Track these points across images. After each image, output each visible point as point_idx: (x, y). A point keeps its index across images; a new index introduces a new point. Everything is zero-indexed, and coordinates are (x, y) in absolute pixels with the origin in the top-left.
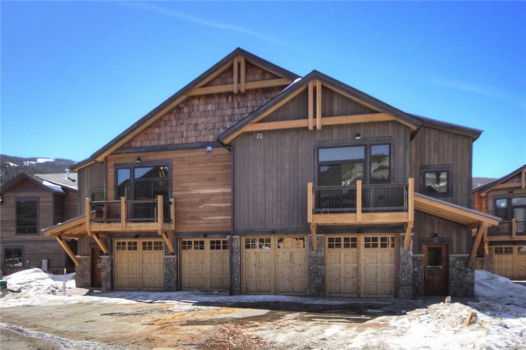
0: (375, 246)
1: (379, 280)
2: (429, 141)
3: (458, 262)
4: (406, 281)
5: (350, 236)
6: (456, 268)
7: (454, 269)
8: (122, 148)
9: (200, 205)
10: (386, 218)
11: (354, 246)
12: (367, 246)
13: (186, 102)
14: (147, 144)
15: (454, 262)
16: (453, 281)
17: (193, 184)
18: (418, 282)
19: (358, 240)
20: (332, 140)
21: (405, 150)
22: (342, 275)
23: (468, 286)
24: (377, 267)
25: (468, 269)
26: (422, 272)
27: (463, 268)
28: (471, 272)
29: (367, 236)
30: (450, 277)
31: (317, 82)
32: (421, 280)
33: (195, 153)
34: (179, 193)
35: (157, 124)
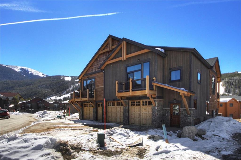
0: (146, 105)
1: (147, 119)
2: (173, 57)
3: (184, 112)
4: (154, 119)
5: (138, 101)
6: (183, 115)
7: (182, 115)
8: (85, 74)
9: (102, 91)
10: (140, 93)
11: (139, 105)
12: (143, 105)
13: (98, 57)
14: (90, 72)
15: (182, 112)
16: (182, 121)
17: (100, 84)
18: (167, 120)
19: (140, 102)
20: (131, 63)
21: (155, 63)
22: (135, 116)
23: (188, 123)
24: (147, 113)
25: (188, 115)
26: (169, 116)
27: (186, 115)
28: (190, 117)
29: (143, 101)
30: (181, 119)
31: (125, 42)
32: (169, 120)
33: (101, 74)
34: (97, 88)
35: (92, 66)
